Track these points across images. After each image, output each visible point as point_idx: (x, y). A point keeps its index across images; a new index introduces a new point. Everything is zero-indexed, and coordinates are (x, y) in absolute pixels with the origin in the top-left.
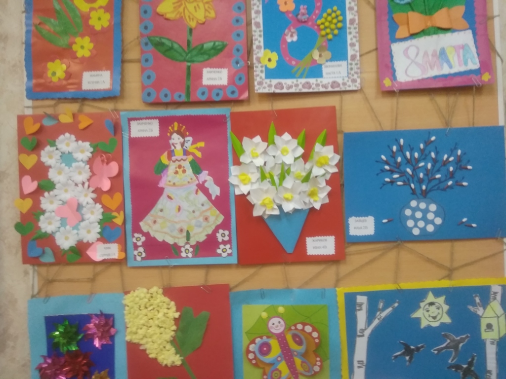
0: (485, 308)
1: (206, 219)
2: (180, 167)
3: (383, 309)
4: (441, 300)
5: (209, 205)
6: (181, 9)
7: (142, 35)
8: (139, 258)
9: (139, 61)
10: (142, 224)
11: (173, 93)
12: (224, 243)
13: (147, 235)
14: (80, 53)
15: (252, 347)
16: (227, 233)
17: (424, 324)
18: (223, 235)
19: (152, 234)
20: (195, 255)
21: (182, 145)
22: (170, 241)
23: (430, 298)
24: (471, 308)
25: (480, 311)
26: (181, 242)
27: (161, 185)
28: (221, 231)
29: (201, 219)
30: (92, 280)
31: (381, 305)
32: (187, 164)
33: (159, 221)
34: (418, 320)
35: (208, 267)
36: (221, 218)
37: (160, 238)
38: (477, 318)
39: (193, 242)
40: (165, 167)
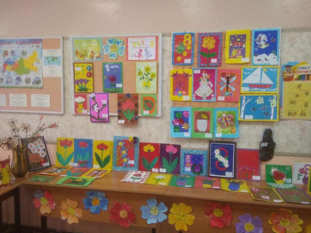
0: (272, 100)
1: (209, 92)
2: (204, 80)
3: (249, 100)
4: (262, 98)
5: (210, 89)
6: (207, 46)
7: (198, 51)
8: (194, 99)
9: (197, 57)
10: (195, 92)
11: (204, 64)
12: (213, 97)
13: (196, 95)
14: (184, 55)
15: (219, 119)
16: (214, 95)
17: (258, 103)
18: (213, 95)
19: (197, 94)
20: (206, 99)
21: (205, 75)
22: (201, 96)
23: (260, 97)
24: (269, 100)
25: (271, 101)
26: (203, 96)
27: (200, 84)
28: (212, 94)
29: (208, 92)
30: (184, 104)
31: (248, 99)
32: (206, 80)
33: (199, 91)
34: (257, 102)
35: (209, 102)
36: (213, 92)
37: (199, 95)
38: (270, 102)
39: (206, 97)
40: (201, 80)
